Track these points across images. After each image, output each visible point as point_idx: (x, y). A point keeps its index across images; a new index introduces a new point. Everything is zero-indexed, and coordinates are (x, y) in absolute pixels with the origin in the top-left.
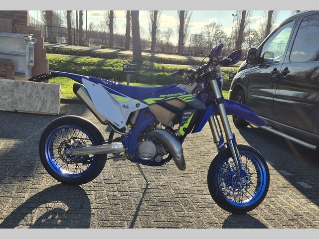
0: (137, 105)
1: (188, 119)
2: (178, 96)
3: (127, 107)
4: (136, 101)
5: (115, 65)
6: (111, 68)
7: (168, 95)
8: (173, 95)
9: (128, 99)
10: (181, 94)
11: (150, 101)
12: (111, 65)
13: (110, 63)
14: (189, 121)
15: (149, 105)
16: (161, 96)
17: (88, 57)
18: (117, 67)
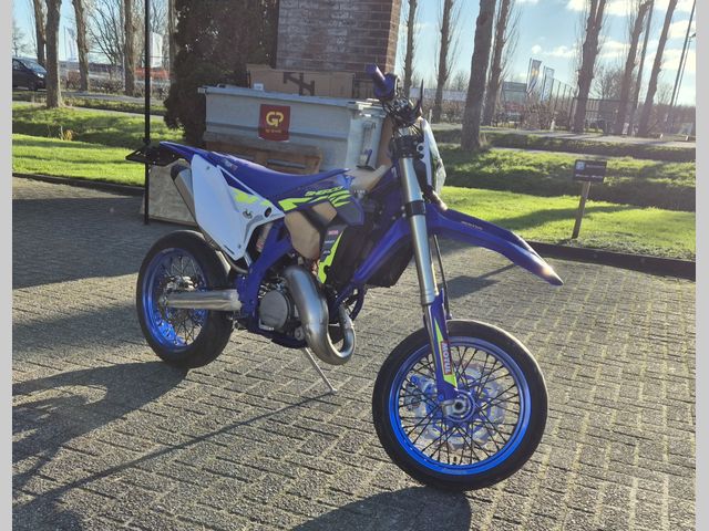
0: (268, 211)
1: (332, 245)
2: (330, 194)
3: (250, 215)
4: (267, 203)
5: (682, 174)
6: (669, 181)
7: (319, 193)
9: (255, 198)
10: (336, 190)
11: (288, 204)
12: (672, 176)
13: (673, 171)
14: (334, 249)
15: (286, 212)
16: (307, 194)
17: (627, 158)
18: (684, 178)
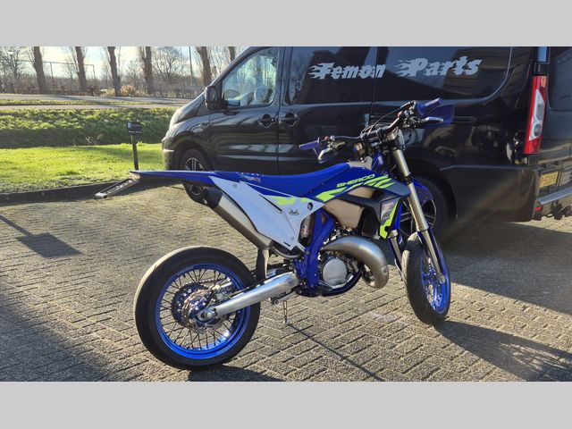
0: (309, 206)
1: (390, 212)
2: (364, 182)
3: (295, 213)
4: (306, 200)
7: (350, 183)
8: (356, 181)
9: (293, 199)
10: (369, 177)
11: (325, 196)
14: (392, 215)
15: (326, 202)
16: (338, 186)
